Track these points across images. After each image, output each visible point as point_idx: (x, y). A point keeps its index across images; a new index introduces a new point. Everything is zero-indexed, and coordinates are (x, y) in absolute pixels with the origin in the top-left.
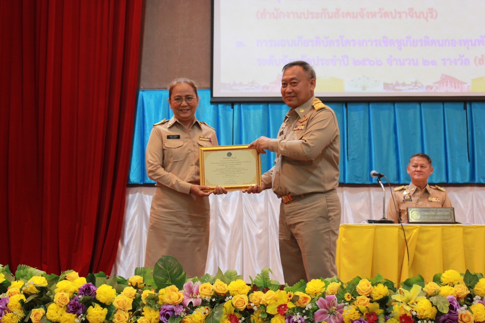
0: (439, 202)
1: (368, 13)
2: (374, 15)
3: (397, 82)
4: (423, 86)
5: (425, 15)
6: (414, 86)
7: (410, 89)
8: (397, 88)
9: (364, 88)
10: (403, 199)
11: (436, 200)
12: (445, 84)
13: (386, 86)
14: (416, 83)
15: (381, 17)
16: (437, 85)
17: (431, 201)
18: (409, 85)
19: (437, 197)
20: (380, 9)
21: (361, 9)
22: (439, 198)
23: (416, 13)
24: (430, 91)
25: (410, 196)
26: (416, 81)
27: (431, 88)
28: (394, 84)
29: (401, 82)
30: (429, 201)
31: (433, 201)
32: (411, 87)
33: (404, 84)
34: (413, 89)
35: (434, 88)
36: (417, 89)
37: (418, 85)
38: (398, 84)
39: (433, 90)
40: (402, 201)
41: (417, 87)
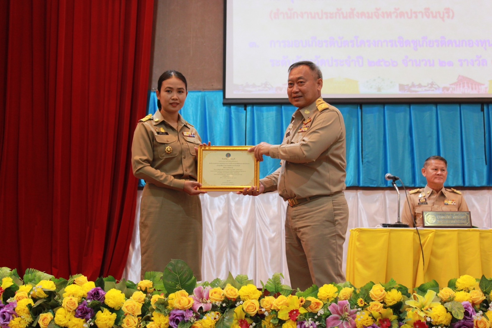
0: (455, 205)
1: (383, 13)
2: (389, 15)
3: (413, 83)
4: (439, 87)
5: (442, 16)
6: (431, 88)
7: (426, 90)
8: (413, 89)
9: (379, 89)
10: (419, 202)
11: (452, 203)
12: (462, 85)
13: (402, 87)
14: (432, 84)
15: (396, 17)
16: (453, 86)
17: (447, 205)
18: (425, 87)
19: (453, 200)
20: (395, 9)
21: (377, 9)
22: (455, 201)
23: (432, 13)
24: (446, 92)
25: (425, 199)
26: (432, 82)
27: (448, 89)
28: (410, 85)
29: (416, 83)
30: (445, 204)
31: (448, 204)
32: (427, 88)
33: (420, 86)
34: (429, 90)
35: (451, 89)
36: (433, 90)
37: (434, 86)
38: (413, 85)
39: (449, 92)
40: (417, 204)
41: (433, 89)
